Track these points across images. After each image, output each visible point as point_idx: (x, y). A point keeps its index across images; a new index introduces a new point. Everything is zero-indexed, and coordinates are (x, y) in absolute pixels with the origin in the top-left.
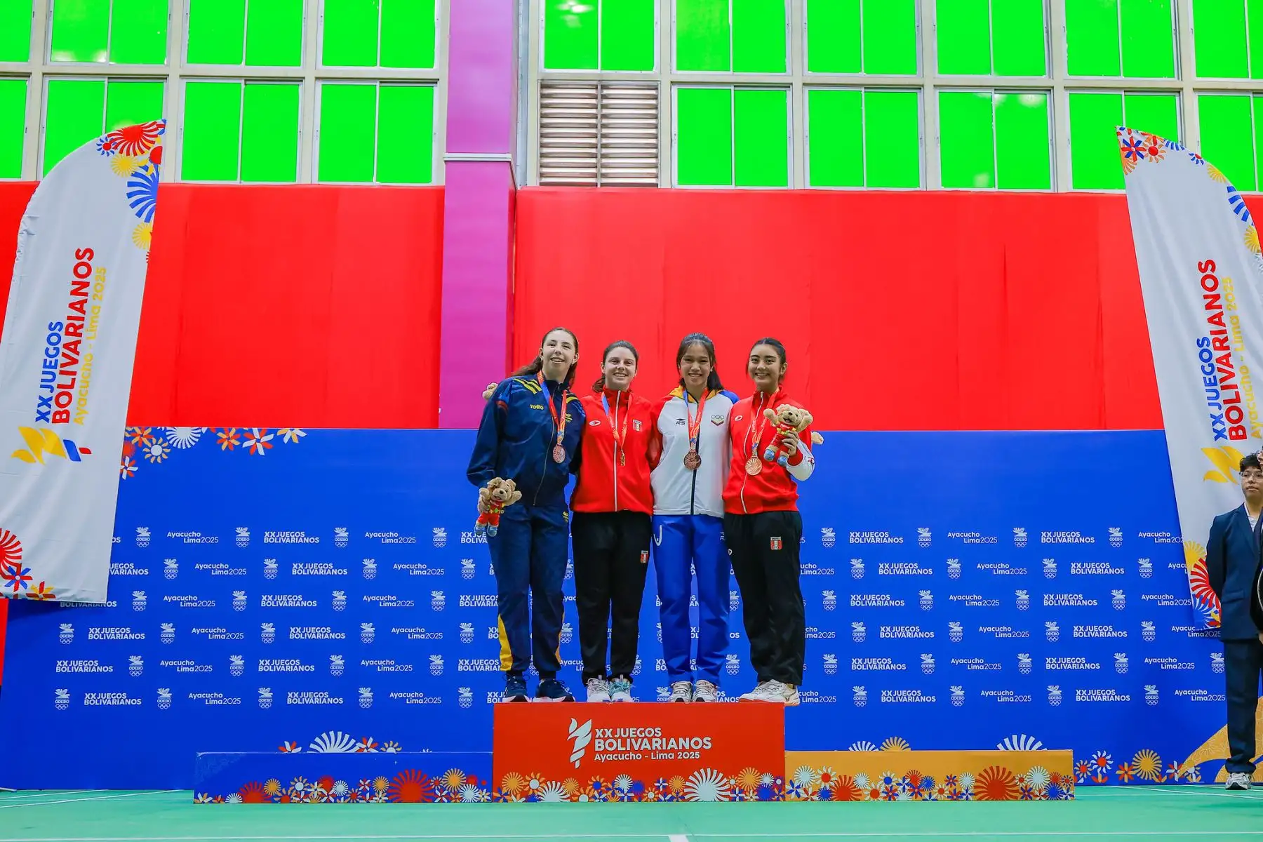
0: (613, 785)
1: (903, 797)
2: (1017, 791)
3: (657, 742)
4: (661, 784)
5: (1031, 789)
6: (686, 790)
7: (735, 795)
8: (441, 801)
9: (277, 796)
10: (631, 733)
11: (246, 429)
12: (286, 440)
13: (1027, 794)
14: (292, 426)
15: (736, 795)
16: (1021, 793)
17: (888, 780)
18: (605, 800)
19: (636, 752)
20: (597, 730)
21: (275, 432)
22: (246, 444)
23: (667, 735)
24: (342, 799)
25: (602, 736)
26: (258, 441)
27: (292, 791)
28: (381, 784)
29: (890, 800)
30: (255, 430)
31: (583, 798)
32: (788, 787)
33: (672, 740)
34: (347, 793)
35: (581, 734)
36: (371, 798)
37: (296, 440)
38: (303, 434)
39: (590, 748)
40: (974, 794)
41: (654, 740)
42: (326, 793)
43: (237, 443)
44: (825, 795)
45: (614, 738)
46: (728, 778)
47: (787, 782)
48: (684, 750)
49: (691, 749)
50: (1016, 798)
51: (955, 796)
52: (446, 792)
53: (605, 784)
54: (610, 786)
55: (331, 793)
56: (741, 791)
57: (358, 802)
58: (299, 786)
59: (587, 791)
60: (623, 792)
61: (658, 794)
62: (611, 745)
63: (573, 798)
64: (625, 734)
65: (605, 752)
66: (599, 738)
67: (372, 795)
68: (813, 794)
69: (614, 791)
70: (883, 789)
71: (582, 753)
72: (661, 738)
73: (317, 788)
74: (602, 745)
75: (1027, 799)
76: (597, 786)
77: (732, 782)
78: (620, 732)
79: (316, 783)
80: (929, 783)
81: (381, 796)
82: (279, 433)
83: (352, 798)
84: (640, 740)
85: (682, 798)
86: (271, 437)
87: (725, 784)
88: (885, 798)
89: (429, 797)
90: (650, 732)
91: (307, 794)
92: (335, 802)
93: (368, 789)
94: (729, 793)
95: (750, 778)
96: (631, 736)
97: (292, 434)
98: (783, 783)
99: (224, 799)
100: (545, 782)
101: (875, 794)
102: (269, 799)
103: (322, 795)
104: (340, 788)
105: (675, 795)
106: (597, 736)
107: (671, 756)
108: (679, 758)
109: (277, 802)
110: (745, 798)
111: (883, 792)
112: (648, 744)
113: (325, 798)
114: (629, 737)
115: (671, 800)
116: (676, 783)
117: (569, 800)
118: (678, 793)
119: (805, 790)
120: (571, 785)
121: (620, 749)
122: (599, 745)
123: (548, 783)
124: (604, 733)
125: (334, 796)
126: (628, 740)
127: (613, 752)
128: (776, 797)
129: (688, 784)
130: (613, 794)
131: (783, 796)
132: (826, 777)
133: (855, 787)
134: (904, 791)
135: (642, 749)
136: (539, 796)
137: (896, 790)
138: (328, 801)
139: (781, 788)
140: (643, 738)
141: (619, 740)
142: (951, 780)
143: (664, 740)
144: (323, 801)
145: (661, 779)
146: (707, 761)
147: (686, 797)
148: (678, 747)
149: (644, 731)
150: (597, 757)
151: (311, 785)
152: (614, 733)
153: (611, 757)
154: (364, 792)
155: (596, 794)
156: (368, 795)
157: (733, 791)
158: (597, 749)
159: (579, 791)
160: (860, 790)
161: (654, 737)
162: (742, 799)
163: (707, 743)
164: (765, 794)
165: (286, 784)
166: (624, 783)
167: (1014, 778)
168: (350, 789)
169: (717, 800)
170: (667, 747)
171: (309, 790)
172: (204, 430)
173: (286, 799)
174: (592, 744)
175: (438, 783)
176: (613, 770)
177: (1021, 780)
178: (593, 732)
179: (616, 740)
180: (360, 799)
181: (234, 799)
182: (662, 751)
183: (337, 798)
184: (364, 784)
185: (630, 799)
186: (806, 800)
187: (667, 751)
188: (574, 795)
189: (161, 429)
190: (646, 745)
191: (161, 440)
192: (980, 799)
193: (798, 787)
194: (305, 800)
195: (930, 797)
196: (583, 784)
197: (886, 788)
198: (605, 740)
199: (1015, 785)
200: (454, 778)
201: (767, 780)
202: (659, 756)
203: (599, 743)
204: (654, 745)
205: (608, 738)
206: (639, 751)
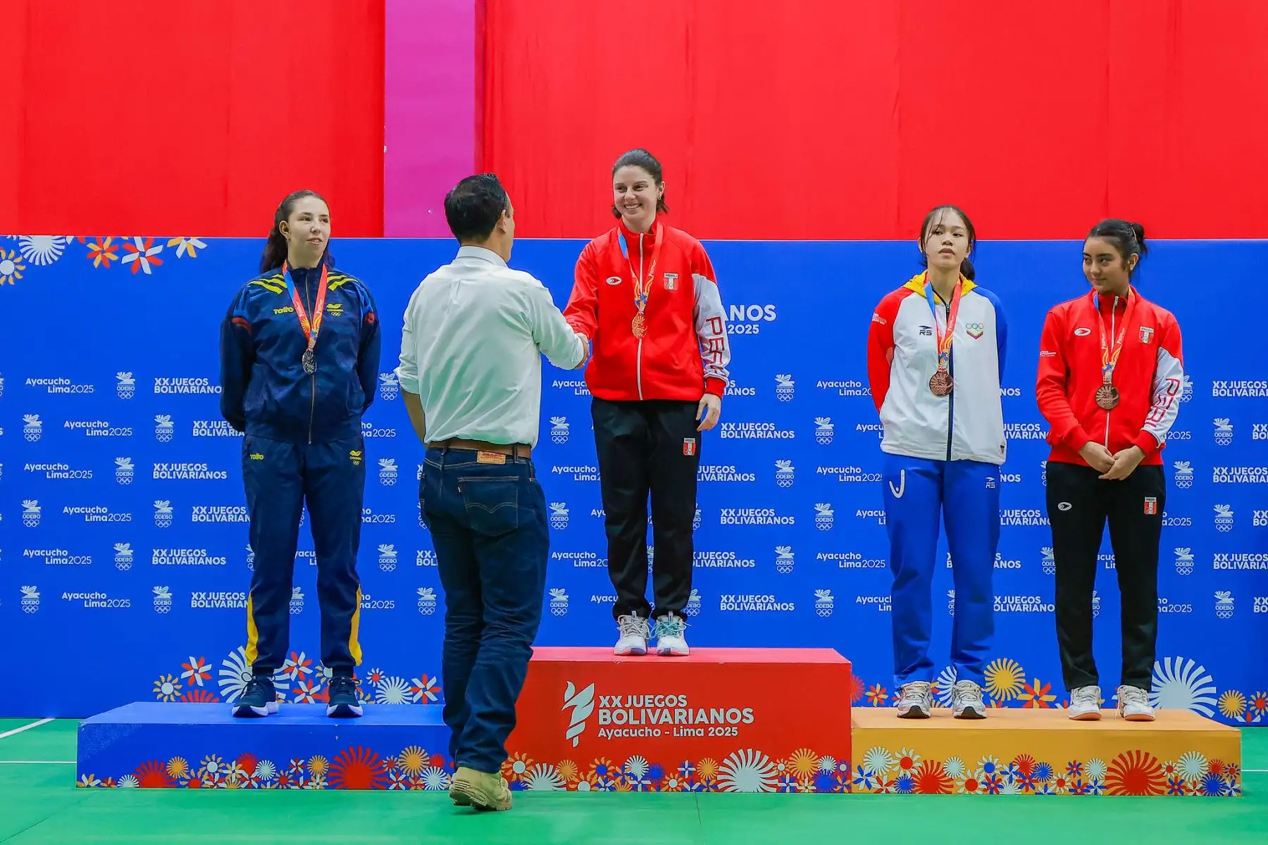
0: (623, 769)
1: (1010, 789)
2: (1164, 784)
3: (681, 714)
4: (686, 769)
5: (1182, 781)
6: (720, 778)
7: (784, 785)
8: (398, 788)
9: (183, 779)
10: (647, 701)
11: (126, 238)
12: (179, 253)
13: (1177, 788)
14: (187, 236)
15: (786, 784)
16: (1168, 787)
17: (989, 767)
18: (612, 789)
19: (652, 727)
20: (601, 697)
21: (165, 243)
22: (126, 259)
23: (694, 705)
24: (269, 783)
25: (608, 706)
26: (142, 254)
27: (203, 773)
28: (319, 765)
29: (991, 793)
30: (138, 240)
31: (584, 786)
32: (856, 775)
33: (702, 711)
34: (275, 777)
35: (580, 702)
36: (306, 783)
37: (192, 254)
38: (202, 246)
39: (592, 721)
40: (1106, 787)
41: (677, 712)
42: (247, 776)
43: (114, 258)
44: (905, 786)
45: (624, 708)
46: (775, 762)
47: (854, 767)
48: (717, 724)
49: (726, 724)
50: (1161, 792)
51: (1080, 789)
52: (404, 776)
53: (612, 768)
54: (620, 772)
55: (253, 776)
56: (793, 779)
57: (288, 788)
58: (212, 767)
59: (588, 777)
60: (635, 778)
61: (682, 781)
62: (620, 717)
63: (570, 786)
64: (638, 703)
65: (612, 726)
66: (605, 707)
67: (308, 780)
68: (888, 785)
69: (624, 777)
70: (982, 778)
71: (581, 727)
72: (686, 708)
73: (235, 770)
74: (608, 716)
75: (1176, 795)
76: (601, 770)
77: (781, 767)
78: (632, 700)
79: (234, 763)
80: (1045, 772)
81: (319, 782)
82: (170, 244)
83: (283, 783)
84: (658, 711)
85: (715, 787)
86: (158, 249)
87: (771, 770)
88: (985, 790)
89: (381, 782)
90: (671, 701)
91: (223, 777)
92: (259, 787)
93: (302, 771)
94: (775, 782)
95: (804, 762)
96: (647, 705)
97: (188, 245)
98: (849, 767)
99: (115, 782)
100: (533, 764)
101: (971, 785)
102: (173, 783)
103: (242, 779)
104: (265, 769)
105: (705, 784)
106: (601, 706)
107: (700, 733)
108: (710, 735)
109: (184, 786)
110: (799, 788)
111: (982, 783)
112: (669, 715)
113: (246, 783)
114: (644, 707)
115: (700, 789)
116: (707, 768)
117: (565, 789)
118: (708, 781)
119: (878, 779)
120: (568, 768)
121: (632, 722)
122: (604, 717)
123: (538, 766)
124: (611, 701)
125: (257, 779)
126: (643, 711)
127: (622, 727)
128: (839, 788)
129: (722, 769)
130: (623, 782)
131: (849, 787)
132: (906, 763)
133: (945, 775)
134: (1011, 782)
135: (661, 722)
136: (525, 782)
137: (1000, 780)
138: (250, 786)
139: (847, 775)
140: (662, 709)
141: (631, 711)
142: (1075, 768)
143: (691, 711)
144: (243, 785)
145: (687, 762)
146: (748, 739)
147: (720, 786)
148: (710, 722)
149: (664, 700)
150: (602, 733)
151: (228, 765)
152: (624, 701)
153: (620, 733)
154: (296, 776)
155: (600, 780)
156: (301, 779)
157: (782, 779)
158: (601, 722)
159: (578, 777)
160: (951, 779)
161: (677, 707)
162: (794, 790)
163: (748, 716)
164: (825, 783)
165: (194, 763)
166: (637, 766)
167: (1160, 767)
168: (278, 771)
169: (760, 790)
170: (694, 721)
171: (225, 772)
172: (70, 239)
173: (195, 783)
174: (594, 716)
175: (391, 764)
176: (622, 750)
177: (1170, 769)
178: (596, 699)
179: (627, 710)
180: (292, 784)
181: (129, 782)
182: (685, 726)
183: (261, 782)
184: (296, 765)
185: (645, 788)
186: (879, 791)
187: (694, 726)
188: (573, 782)
189: (12, 238)
190: (666, 718)
191: (12, 254)
192: (1113, 794)
193: (869, 775)
194: (220, 785)
195: (1046, 790)
196: (583, 769)
197: (987, 778)
198: (612, 710)
199: (1161, 776)
200: (413, 759)
201: (828, 764)
202: (683, 732)
203: (604, 714)
204: (677, 717)
205: (617, 707)
206: (657, 725)
